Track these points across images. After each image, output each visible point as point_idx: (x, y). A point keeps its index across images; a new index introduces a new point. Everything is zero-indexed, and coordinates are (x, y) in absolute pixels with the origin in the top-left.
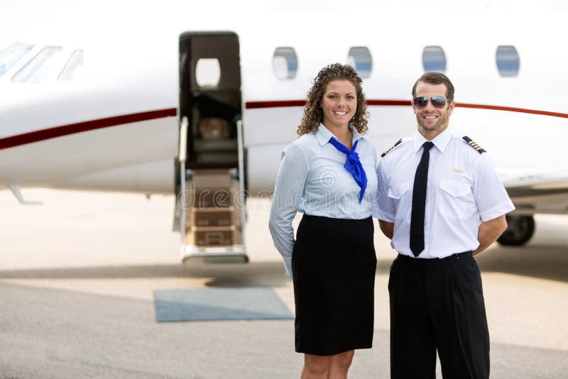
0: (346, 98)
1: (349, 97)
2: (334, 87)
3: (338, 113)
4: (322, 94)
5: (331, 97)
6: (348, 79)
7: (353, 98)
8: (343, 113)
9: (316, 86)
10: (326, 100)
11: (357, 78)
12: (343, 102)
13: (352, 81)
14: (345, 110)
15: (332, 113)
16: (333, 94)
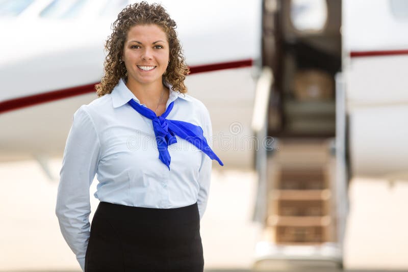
0: (153, 48)
1: (157, 47)
2: (137, 34)
3: (143, 68)
4: (123, 43)
5: (133, 47)
6: (155, 22)
7: (162, 47)
8: (149, 68)
9: (115, 34)
10: (128, 51)
11: (169, 21)
12: (149, 53)
13: (160, 25)
14: (153, 64)
15: (135, 68)
16: (136, 44)
